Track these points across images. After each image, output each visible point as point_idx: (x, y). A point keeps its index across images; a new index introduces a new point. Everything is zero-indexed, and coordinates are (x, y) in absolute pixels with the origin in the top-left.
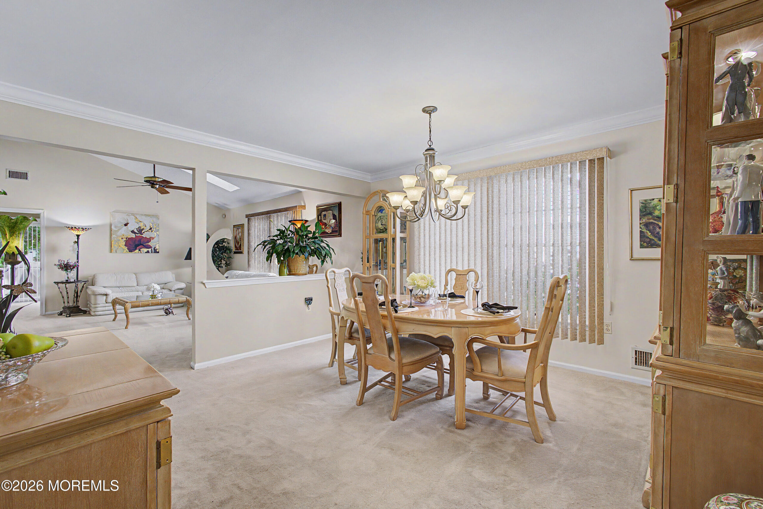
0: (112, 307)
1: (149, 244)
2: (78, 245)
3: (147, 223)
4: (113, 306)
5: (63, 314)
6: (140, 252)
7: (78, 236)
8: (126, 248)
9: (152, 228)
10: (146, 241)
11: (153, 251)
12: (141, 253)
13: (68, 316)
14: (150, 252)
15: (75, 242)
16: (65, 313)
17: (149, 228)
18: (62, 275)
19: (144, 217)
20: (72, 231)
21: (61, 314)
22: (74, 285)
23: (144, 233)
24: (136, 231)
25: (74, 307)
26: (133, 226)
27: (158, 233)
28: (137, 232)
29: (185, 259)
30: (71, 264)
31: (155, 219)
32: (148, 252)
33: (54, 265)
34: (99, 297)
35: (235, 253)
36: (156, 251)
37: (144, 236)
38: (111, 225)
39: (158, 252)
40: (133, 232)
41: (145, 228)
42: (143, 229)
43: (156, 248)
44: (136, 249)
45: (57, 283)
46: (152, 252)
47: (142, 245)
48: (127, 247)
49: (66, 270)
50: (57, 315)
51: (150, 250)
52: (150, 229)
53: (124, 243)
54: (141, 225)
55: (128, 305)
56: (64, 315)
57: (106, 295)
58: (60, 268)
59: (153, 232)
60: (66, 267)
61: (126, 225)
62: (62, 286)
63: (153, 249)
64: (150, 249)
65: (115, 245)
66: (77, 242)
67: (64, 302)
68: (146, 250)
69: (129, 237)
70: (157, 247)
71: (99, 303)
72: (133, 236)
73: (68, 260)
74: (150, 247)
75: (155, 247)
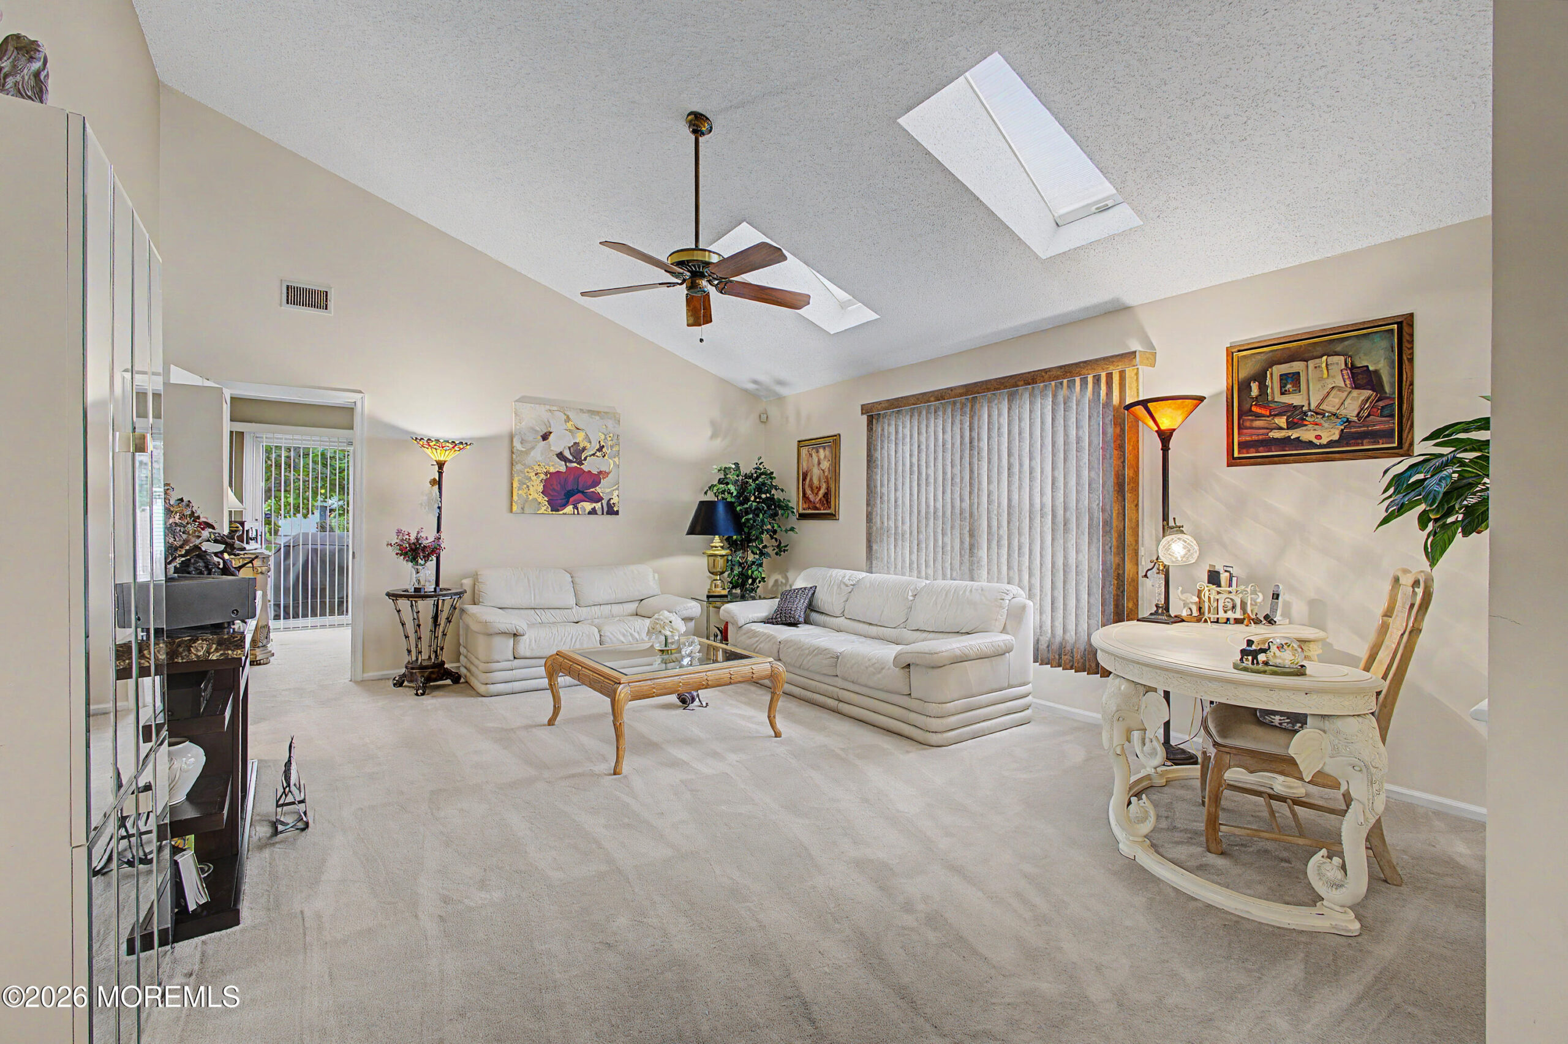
0: (546, 681)
1: (598, 489)
2: (440, 489)
3: (592, 434)
4: (551, 674)
5: (406, 683)
6: (576, 511)
7: (441, 465)
8: (544, 500)
9: (603, 446)
10: (590, 482)
11: (605, 509)
12: (578, 514)
13: (420, 691)
14: (599, 512)
15: (433, 482)
16: (410, 681)
17: (598, 447)
18: (406, 575)
19: (585, 416)
20: (429, 451)
21: (399, 684)
22: (430, 602)
23: (585, 459)
24: (567, 454)
25: (434, 666)
26: (560, 442)
27: (616, 460)
28: (571, 458)
29: (688, 533)
30: (425, 543)
31: (610, 423)
32: (593, 512)
33: (388, 545)
34: (498, 641)
35: (803, 516)
36: (611, 511)
37: (586, 467)
38: (511, 437)
39: (617, 513)
40: (560, 456)
41: (588, 445)
42: (584, 449)
43: (612, 502)
44: (565, 506)
45: (394, 596)
46: (603, 514)
47: (583, 493)
48: (546, 499)
49: (414, 560)
50: (391, 683)
51: (598, 506)
52: (598, 450)
53: (541, 488)
54: (580, 437)
55: (623, 691)
56: (406, 686)
57: (515, 635)
58: (401, 555)
59: (606, 457)
60: (415, 551)
61: (545, 437)
62: (403, 604)
63: (604, 502)
64: (599, 504)
65: (520, 492)
66: (438, 483)
67: (409, 652)
68: (588, 506)
69: (552, 470)
70: (615, 500)
71: (497, 658)
72: (561, 467)
73: (418, 533)
74: (598, 499)
75: (610, 499)
